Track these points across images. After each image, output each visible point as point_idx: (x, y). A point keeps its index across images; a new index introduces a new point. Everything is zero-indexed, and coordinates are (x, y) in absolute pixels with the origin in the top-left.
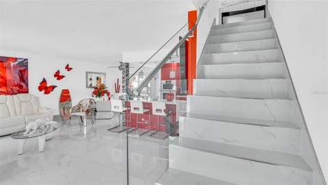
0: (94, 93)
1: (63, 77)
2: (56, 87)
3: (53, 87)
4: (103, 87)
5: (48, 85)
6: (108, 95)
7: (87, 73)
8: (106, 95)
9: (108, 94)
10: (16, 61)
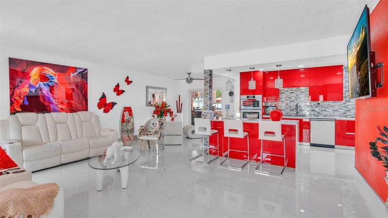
0: (156, 112)
1: (123, 91)
2: (115, 104)
3: (113, 105)
4: (164, 105)
5: (108, 102)
6: (171, 115)
7: (147, 88)
8: (168, 114)
9: (171, 113)
10: (76, 71)
